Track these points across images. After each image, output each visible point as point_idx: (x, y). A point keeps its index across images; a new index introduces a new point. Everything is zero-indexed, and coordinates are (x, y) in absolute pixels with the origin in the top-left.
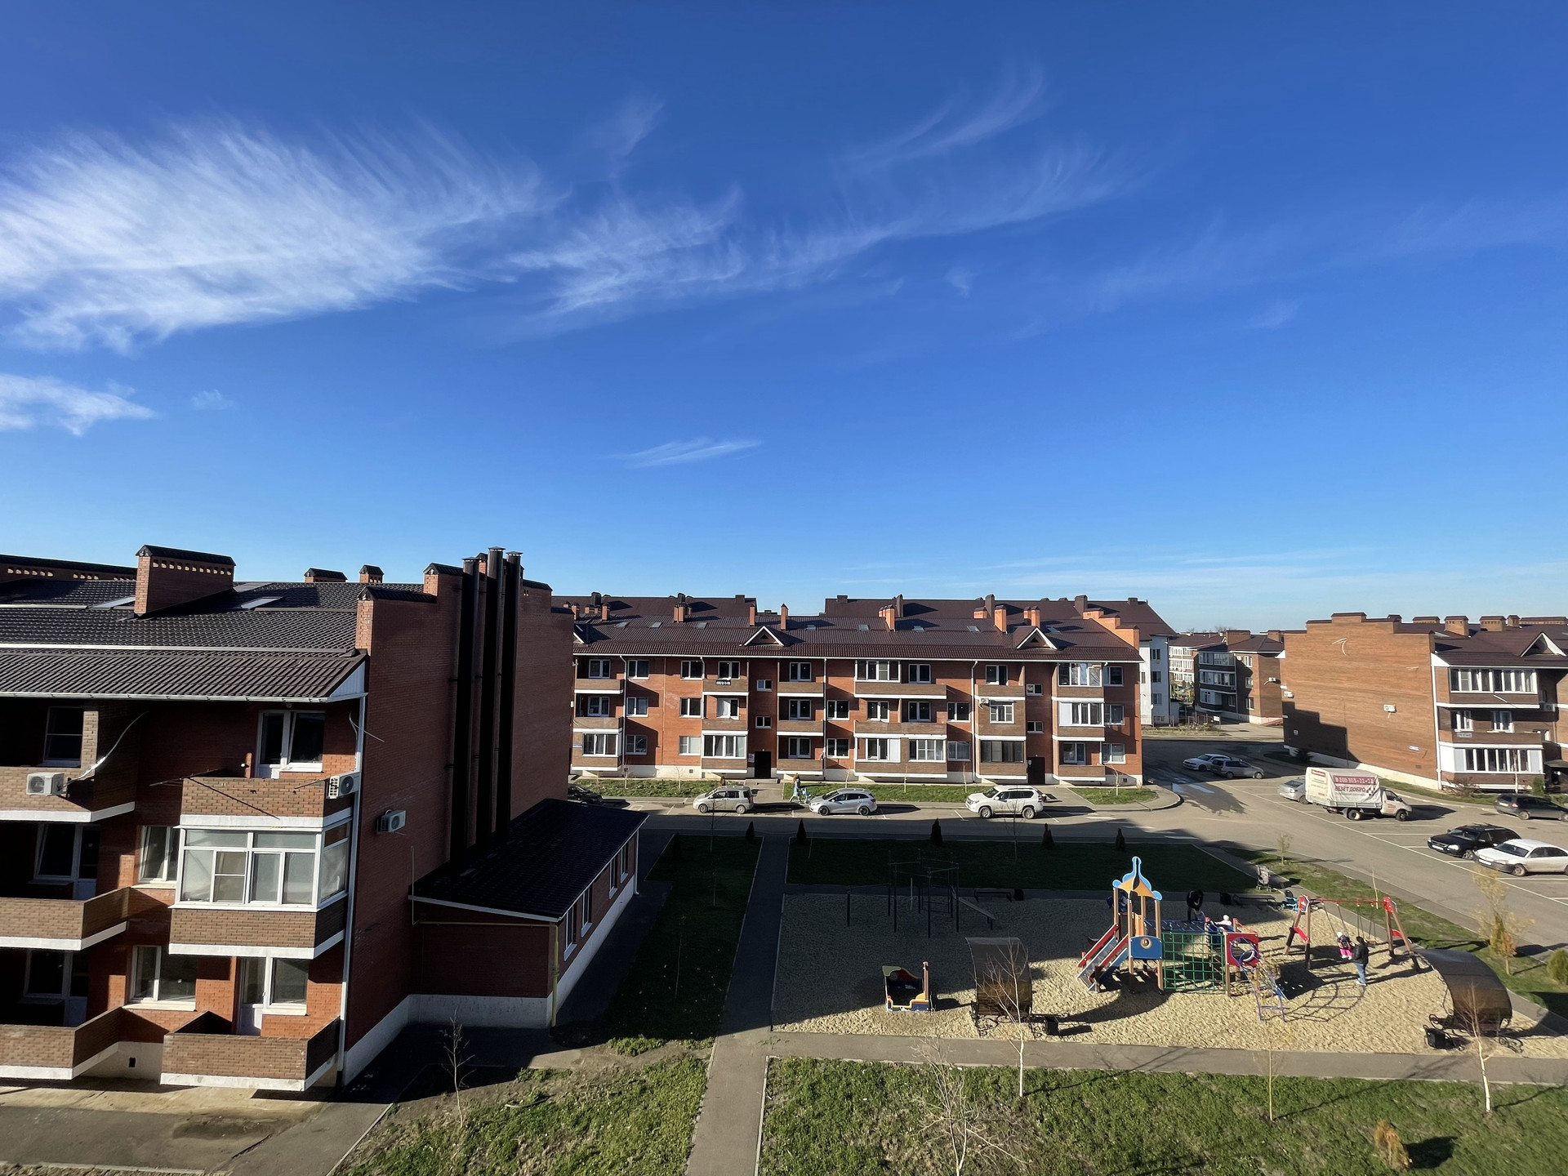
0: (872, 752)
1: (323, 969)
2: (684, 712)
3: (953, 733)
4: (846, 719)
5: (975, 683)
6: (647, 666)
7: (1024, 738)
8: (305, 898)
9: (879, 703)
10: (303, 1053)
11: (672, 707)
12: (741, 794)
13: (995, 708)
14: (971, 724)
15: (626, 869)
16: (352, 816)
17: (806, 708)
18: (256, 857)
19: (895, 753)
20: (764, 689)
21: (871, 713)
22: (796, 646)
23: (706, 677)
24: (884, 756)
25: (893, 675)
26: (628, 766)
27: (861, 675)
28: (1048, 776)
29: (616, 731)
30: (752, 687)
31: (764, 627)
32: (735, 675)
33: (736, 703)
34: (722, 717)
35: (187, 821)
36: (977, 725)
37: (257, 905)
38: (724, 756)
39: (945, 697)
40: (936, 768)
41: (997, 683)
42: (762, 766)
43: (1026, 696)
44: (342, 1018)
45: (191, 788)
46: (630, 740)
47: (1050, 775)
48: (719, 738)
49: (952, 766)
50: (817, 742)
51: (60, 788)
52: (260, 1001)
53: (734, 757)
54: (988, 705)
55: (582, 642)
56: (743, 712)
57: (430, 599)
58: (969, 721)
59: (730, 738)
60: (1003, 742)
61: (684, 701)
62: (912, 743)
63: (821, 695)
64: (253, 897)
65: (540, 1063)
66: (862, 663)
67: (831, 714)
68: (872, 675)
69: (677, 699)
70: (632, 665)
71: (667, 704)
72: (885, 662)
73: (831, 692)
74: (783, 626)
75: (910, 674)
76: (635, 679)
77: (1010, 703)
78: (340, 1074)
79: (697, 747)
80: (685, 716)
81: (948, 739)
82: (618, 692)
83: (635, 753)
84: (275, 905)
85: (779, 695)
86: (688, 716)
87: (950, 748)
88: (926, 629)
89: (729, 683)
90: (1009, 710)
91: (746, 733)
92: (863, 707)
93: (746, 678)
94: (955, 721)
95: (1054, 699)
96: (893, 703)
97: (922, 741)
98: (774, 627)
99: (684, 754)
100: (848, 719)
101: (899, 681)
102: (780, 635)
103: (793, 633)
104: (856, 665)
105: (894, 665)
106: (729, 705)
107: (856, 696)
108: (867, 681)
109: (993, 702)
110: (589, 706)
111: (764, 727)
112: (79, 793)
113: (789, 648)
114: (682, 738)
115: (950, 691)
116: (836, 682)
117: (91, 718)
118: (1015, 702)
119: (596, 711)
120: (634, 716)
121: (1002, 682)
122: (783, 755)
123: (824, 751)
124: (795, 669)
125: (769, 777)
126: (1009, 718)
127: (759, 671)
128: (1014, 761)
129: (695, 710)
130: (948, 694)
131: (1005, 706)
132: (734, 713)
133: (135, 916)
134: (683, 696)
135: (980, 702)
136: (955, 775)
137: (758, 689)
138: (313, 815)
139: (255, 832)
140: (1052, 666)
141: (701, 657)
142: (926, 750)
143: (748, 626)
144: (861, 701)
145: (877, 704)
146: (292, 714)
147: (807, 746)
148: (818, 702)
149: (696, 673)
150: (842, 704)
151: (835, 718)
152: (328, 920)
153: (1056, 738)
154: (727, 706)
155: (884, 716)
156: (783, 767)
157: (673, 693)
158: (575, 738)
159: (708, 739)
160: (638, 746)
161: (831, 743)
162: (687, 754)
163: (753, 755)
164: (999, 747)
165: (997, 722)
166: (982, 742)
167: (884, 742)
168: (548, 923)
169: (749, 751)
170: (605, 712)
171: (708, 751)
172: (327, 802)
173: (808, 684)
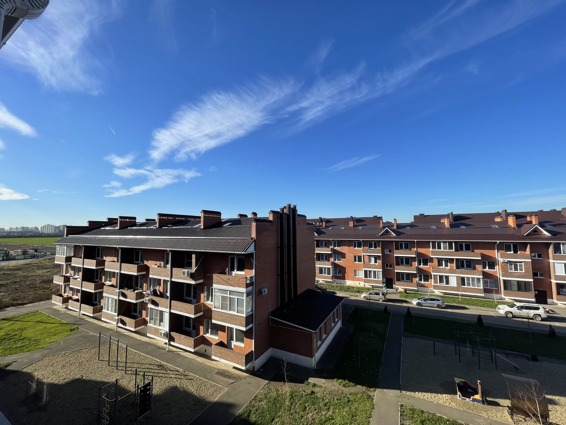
0: (441, 281)
1: (248, 334)
2: (355, 261)
3: (486, 275)
4: (427, 266)
5: (498, 252)
6: (340, 243)
7: (532, 280)
8: (243, 313)
9: (444, 260)
10: (244, 359)
11: (350, 259)
12: (381, 294)
13: (512, 264)
14: (497, 271)
15: (337, 317)
16: (253, 289)
17: (408, 261)
18: (230, 298)
19: (453, 282)
20: (388, 253)
21: (440, 264)
22: (402, 236)
23: (363, 248)
24: (447, 283)
25: (451, 247)
26: (336, 280)
27: (434, 247)
28: (549, 300)
29: (330, 267)
30: (383, 252)
31: (387, 228)
32: (375, 247)
33: (376, 258)
34: (371, 263)
35: (215, 286)
36: (501, 272)
37: (231, 312)
38: (372, 279)
39: (480, 258)
40: (478, 291)
41: (512, 252)
42: (389, 283)
43: (531, 259)
44: (253, 350)
45: (216, 277)
46: (336, 270)
47: (551, 300)
48: (370, 272)
49: (486, 291)
50: (414, 275)
51: (188, 274)
52: (233, 340)
53: (377, 279)
54: (507, 263)
55: (317, 235)
56: (379, 262)
57: (271, 221)
58: (496, 270)
59: (375, 272)
60: (518, 282)
61: (355, 257)
62: (463, 279)
63: (415, 256)
64: (230, 310)
65: (312, 380)
66: (434, 243)
67: (420, 264)
68: (439, 247)
69: (352, 256)
70: (335, 243)
71: (349, 258)
72: (446, 242)
73: (419, 255)
74: (395, 227)
75: (459, 248)
76: (336, 248)
77: (522, 262)
78: (254, 367)
79: (361, 274)
80: (356, 262)
81: (483, 278)
82: (330, 253)
83: (338, 275)
84: (235, 313)
85: (395, 255)
86: (357, 262)
87: (485, 283)
88: (467, 227)
89: (373, 250)
90: (521, 266)
91: (381, 270)
92: (436, 262)
93: (380, 248)
94: (487, 269)
95: (551, 261)
96: (451, 261)
97: (468, 279)
98: (391, 228)
99: (356, 277)
100: (428, 266)
101: (454, 250)
102: (394, 231)
103: (399, 230)
104: (431, 244)
105: (450, 244)
106: (374, 259)
107: (432, 256)
108: (437, 250)
109: (510, 262)
110: (320, 257)
111: (389, 268)
112: (192, 276)
113: (398, 236)
114: (355, 271)
115: (483, 255)
116: (421, 250)
117: (194, 256)
118: (524, 262)
119: (323, 259)
120: (337, 262)
121: (515, 251)
122: (398, 280)
123: (417, 279)
124: (401, 245)
125: (392, 288)
126: (521, 270)
127: (386, 245)
128: (526, 291)
129: (360, 260)
130: (482, 257)
131: (518, 264)
132: (376, 262)
133: (205, 311)
134: (355, 255)
135: (502, 261)
136: (489, 295)
137: (386, 253)
138: (243, 287)
139: (229, 291)
140: (548, 245)
141: (361, 240)
142: (471, 282)
143: (379, 228)
144: (434, 258)
145: (442, 260)
146: (237, 257)
147: (409, 277)
148: (413, 259)
149: (359, 246)
150: (426, 260)
151: (422, 266)
152: (249, 320)
153: (553, 281)
154: (373, 259)
155: (446, 265)
156: (398, 285)
157: (351, 253)
158: (316, 268)
159: (366, 272)
160: (339, 273)
161: (420, 276)
162: (357, 277)
163: (385, 279)
164: (516, 284)
165: (513, 271)
166: (504, 281)
167: (447, 277)
168: (312, 332)
169: (383, 277)
170: (326, 260)
171: (366, 276)
172: (247, 283)
173: (407, 251)
